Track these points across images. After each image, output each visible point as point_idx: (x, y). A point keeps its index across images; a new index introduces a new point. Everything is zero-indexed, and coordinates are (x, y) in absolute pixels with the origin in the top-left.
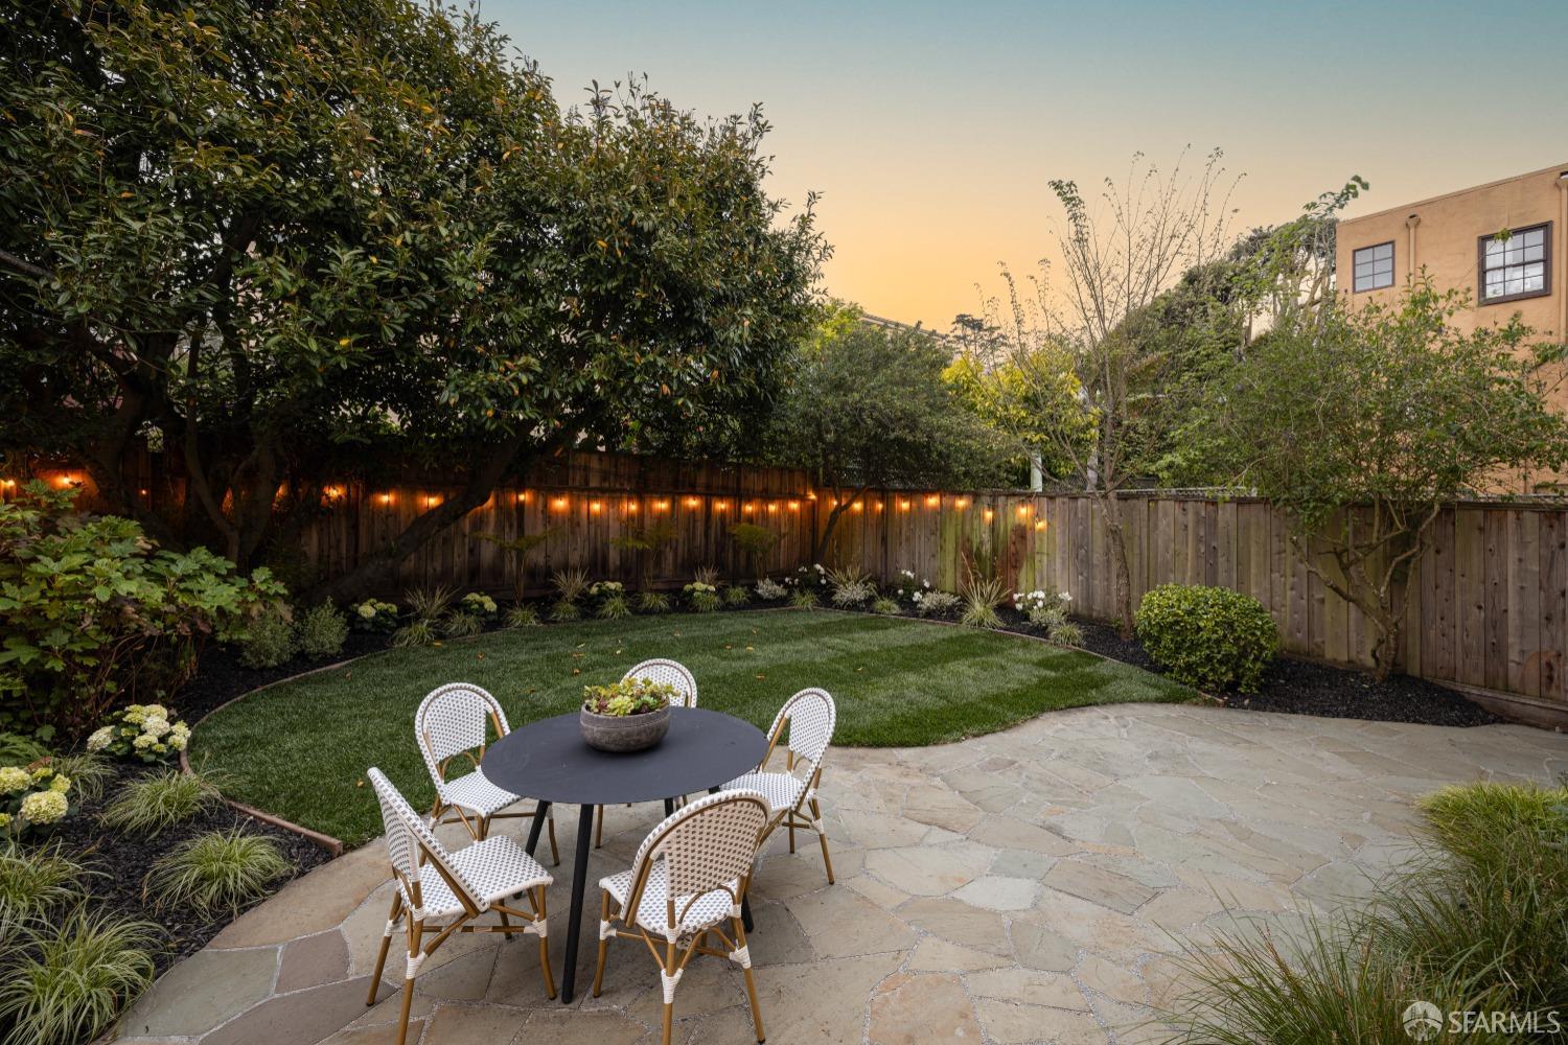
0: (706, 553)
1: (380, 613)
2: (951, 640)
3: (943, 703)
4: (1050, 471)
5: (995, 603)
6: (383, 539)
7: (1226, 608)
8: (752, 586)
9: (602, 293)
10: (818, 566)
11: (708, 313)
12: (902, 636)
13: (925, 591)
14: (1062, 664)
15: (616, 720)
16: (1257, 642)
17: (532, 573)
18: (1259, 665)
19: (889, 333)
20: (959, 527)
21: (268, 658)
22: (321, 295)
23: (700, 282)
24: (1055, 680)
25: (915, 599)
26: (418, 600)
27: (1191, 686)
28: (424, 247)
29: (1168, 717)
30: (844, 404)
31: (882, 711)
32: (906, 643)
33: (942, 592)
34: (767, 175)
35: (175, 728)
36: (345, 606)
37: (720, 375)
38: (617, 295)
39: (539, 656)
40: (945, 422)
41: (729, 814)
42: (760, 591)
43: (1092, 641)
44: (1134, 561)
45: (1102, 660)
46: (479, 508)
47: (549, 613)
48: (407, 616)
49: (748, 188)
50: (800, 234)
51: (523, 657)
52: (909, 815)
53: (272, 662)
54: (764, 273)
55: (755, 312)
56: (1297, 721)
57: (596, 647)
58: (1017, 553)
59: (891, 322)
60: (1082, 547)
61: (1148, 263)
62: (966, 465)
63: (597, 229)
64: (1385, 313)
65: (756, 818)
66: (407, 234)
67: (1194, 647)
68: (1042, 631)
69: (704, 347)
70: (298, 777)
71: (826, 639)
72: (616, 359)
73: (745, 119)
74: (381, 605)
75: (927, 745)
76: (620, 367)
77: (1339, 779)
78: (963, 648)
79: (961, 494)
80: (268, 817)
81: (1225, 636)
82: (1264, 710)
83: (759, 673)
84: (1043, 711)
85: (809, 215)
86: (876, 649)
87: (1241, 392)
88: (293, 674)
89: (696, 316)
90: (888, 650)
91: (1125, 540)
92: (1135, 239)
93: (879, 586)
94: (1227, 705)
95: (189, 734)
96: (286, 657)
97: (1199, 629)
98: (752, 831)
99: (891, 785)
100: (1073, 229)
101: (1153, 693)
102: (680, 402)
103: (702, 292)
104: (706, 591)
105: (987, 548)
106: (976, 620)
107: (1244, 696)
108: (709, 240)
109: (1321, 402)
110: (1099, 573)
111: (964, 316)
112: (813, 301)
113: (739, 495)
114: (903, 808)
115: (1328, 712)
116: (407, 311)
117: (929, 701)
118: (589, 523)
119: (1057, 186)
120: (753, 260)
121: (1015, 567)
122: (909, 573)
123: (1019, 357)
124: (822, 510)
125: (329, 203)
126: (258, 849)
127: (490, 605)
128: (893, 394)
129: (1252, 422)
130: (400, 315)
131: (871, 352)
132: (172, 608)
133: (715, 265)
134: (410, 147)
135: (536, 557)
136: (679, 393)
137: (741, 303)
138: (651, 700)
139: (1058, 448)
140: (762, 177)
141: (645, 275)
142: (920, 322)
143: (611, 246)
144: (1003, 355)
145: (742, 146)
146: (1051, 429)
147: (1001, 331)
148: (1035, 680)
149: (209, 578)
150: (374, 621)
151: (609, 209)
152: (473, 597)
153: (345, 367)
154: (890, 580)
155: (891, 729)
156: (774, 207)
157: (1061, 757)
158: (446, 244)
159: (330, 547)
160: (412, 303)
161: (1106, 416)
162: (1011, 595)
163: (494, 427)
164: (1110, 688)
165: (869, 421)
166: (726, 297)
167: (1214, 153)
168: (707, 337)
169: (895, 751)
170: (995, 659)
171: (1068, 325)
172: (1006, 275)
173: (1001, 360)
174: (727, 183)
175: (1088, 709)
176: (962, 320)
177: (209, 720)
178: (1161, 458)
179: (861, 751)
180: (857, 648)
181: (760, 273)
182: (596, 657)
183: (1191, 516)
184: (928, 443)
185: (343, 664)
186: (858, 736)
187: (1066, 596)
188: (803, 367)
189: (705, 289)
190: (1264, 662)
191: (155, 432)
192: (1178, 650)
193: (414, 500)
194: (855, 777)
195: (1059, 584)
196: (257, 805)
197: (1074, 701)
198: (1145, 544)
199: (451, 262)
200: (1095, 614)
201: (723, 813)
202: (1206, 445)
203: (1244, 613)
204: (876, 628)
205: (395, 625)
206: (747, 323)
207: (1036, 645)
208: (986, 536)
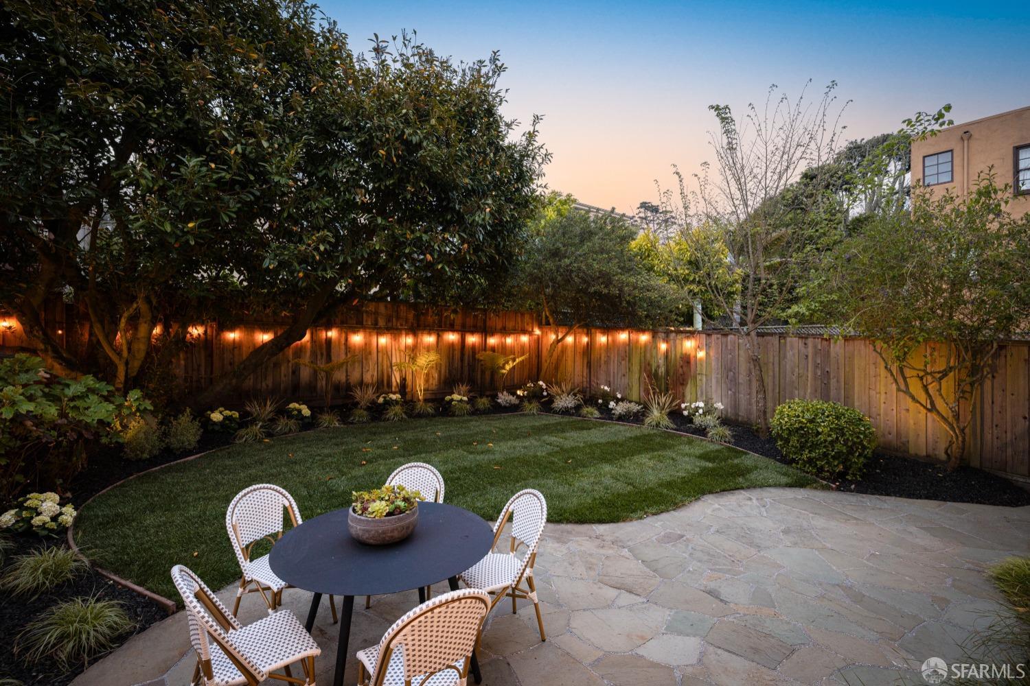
0: (462, 373)
1: (226, 418)
2: (637, 438)
3: (630, 488)
4: (707, 315)
5: (668, 410)
6: (231, 364)
7: (838, 418)
8: (495, 396)
9: (383, 188)
10: (541, 383)
11: (460, 203)
12: (598, 435)
13: (617, 401)
14: (717, 457)
15: (374, 521)
16: (861, 443)
17: (337, 387)
18: (862, 460)
19: (592, 215)
20: (643, 354)
21: (142, 453)
22: (174, 191)
23: (454, 180)
24: (713, 470)
25: (611, 406)
26: (255, 408)
27: (812, 475)
28: (252, 156)
29: (796, 499)
30: (559, 267)
31: (585, 495)
32: (603, 441)
33: (630, 402)
34: (504, 103)
35: (64, 509)
36: (201, 415)
37: (469, 248)
38: (394, 189)
39: (337, 450)
40: (632, 280)
41: (455, 610)
42: (499, 401)
43: (738, 440)
44: (768, 381)
45: (746, 454)
46: (299, 342)
47: (349, 417)
48: (246, 420)
49: (490, 112)
50: (528, 145)
51: (326, 451)
52: (604, 581)
53: (146, 456)
54: (501, 173)
55: (494, 201)
56: (891, 502)
57: (380, 443)
58: (684, 374)
59: (593, 208)
60: (731, 371)
61: (779, 166)
62: (648, 310)
63: (378, 142)
64: (957, 201)
65: (478, 611)
66: (239, 146)
67: (814, 446)
68: (702, 431)
69: (457, 227)
70: (150, 548)
71: (546, 437)
72: (393, 236)
73: (487, 63)
74: (228, 413)
75: (618, 522)
76: (395, 242)
77: (926, 549)
78: (645, 444)
79: (643, 331)
80: (123, 582)
81: (837, 438)
82: (866, 493)
83: (496, 464)
84: (704, 494)
85: (534, 132)
86: (582, 445)
87: (849, 260)
88: (160, 464)
89: (451, 205)
90: (590, 446)
91: (762, 365)
92: (771, 148)
93: (584, 396)
94: (838, 489)
95: (75, 514)
96: (156, 452)
97: (818, 433)
98: (475, 621)
99: (591, 555)
100: (725, 141)
101: (784, 480)
102: (439, 267)
103: (456, 187)
104: (461, 401)
105: (662, 370)
106: (654, 423)
107: (851, 482)
108: (461, 150)
109: (910, 267)
110: (743, 389)
111: (646, 203)
112: (538, 193)
113: (486, 331)
114: (598, 575)
115: (914, 495)
116: (239, 202)
117: (620, 487)
118: (378, 352)
119: (717, 108)
120: (494, 164)
121: (682, 384)
122: (606, 388)
123: (685, 232)
124: (545, 341)
125: (181, 125)
126: (107, 612)
127: (306, 412)
128: (594, 260)
129: (858, 281)
130: (234, 205)
131: (578, 230)
132: (64, 421)
133: (465, 168)
134: (242, 84)
135: (340, 376)
136: (439, 260)
137: (485, 195)
138: (402, 504)
139: (713, 297)
140: (500, 104)
141: (414, 174)
142: (614, 209)
143: (389, 153)
144: (674, 231)
145: (485, 82)
146: (707, 283)
147: (673, 214)
148: (698, 470)
149: (93, 398)
150: (221, 424)
151: (387, 128)
152: (294, 405)
153: (192, 243)
154: (593, 392)
155: (591, 509)
156: (508, 125)
157: (718, 531)
158: (268, 153)
159: (193, 370)
160: (243, 196)
161: (748, 276)
162: (679, 405)
163: (304, 284)
164: (753, 476)
165: (576, 279)
166: (473, 190)
167: (830, 84)
168: (460, 220)
169: (595, 527)
170: (669, 453)
171: (721, 210)
172: (678, 173)
173: (673, 235)
174: (474, 109)
175: (737, 492)
176: (645, 206)
177: (93, 501)
178: (790, 308)
179: (569, 527)
180: (568, 444)
181: (498, 173)
182: (379, 451)
183: (810, 350)
184: (620, 294)
185: (198, 456)
186: (567, 515)
187: (719, 406)
188: (531, 241)
189: (458, 185)
190: (865, 457)
191: (68, 289)
192: (802, 447)
193: (252, 336)
194: (564, 549)
195: (714, 396)
196: (116, 572)
197: (726, 486)
198: (777, 369)
199: (271, 166)
200: (740, 419)
201: (450, 610)
202: (823, 298)
203: (850, 422)
204: (582, 429)
205: (237, 426)
206: (488, 210)
207: (698, 442)
208: (661, 362)
